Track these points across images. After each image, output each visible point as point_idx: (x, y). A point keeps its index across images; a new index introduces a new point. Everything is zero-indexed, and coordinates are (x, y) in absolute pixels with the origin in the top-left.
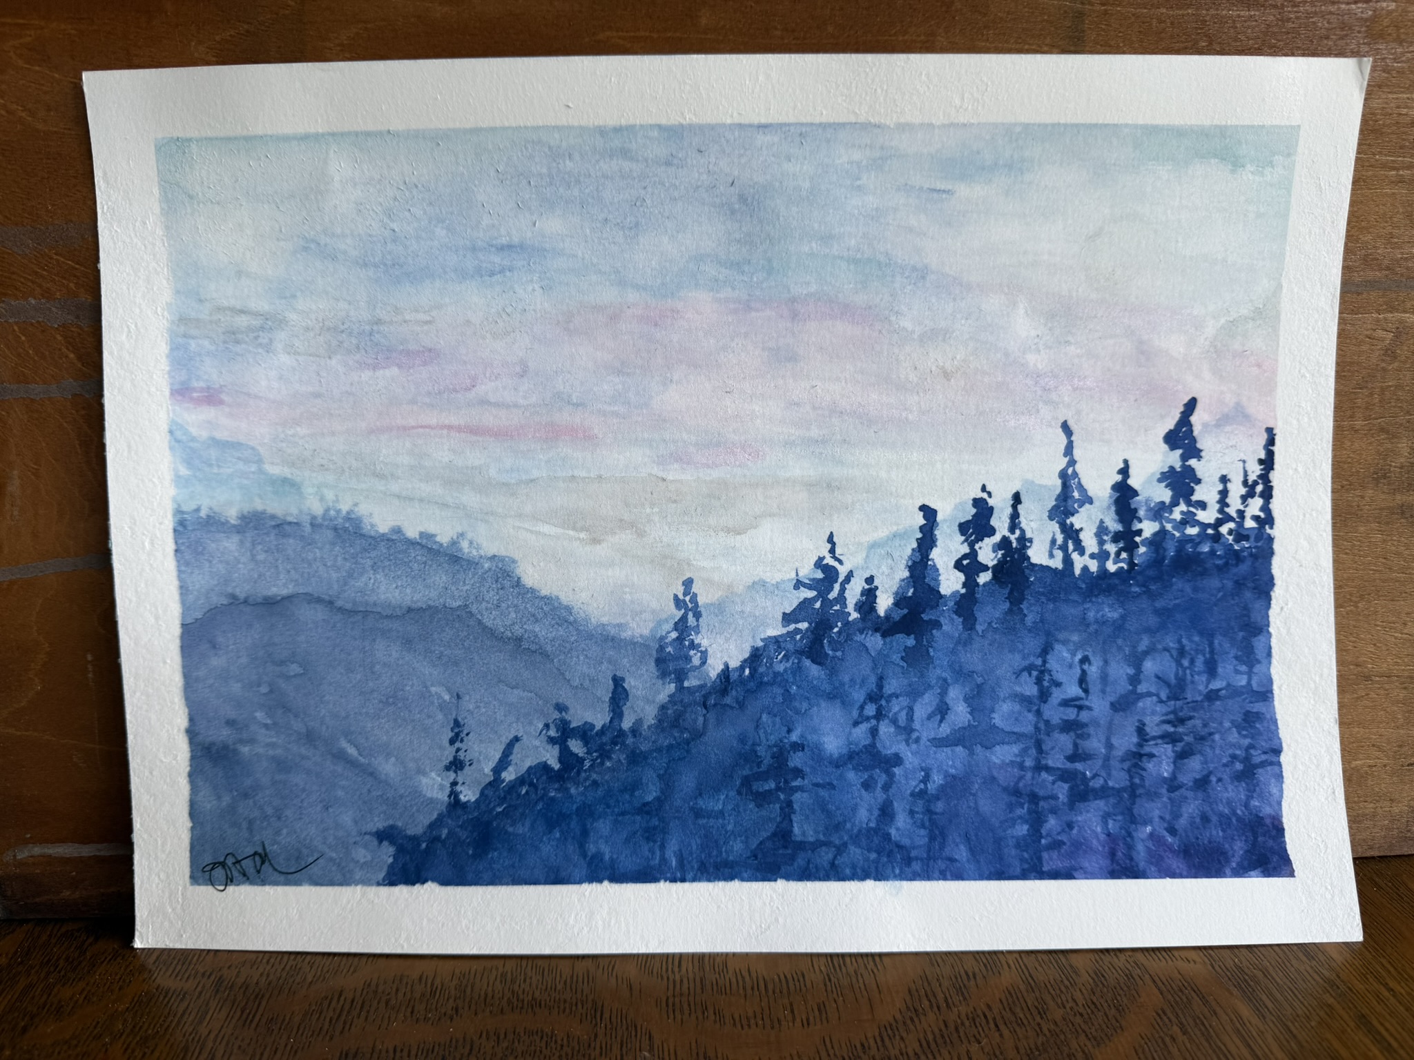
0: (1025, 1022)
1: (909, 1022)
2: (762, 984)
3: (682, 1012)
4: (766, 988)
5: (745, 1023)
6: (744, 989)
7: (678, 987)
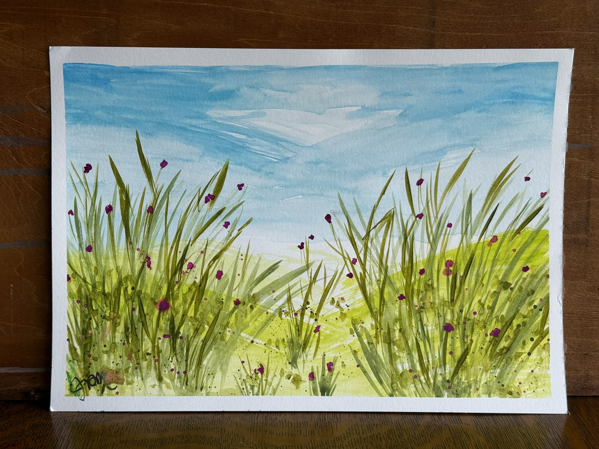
0: (392, 439)
1: (346, 437)
2: (290, 424)
3: (257, 432)
4: (291, 426)
5: (281, 435)
6: (283, 426)
7: (256, 424)
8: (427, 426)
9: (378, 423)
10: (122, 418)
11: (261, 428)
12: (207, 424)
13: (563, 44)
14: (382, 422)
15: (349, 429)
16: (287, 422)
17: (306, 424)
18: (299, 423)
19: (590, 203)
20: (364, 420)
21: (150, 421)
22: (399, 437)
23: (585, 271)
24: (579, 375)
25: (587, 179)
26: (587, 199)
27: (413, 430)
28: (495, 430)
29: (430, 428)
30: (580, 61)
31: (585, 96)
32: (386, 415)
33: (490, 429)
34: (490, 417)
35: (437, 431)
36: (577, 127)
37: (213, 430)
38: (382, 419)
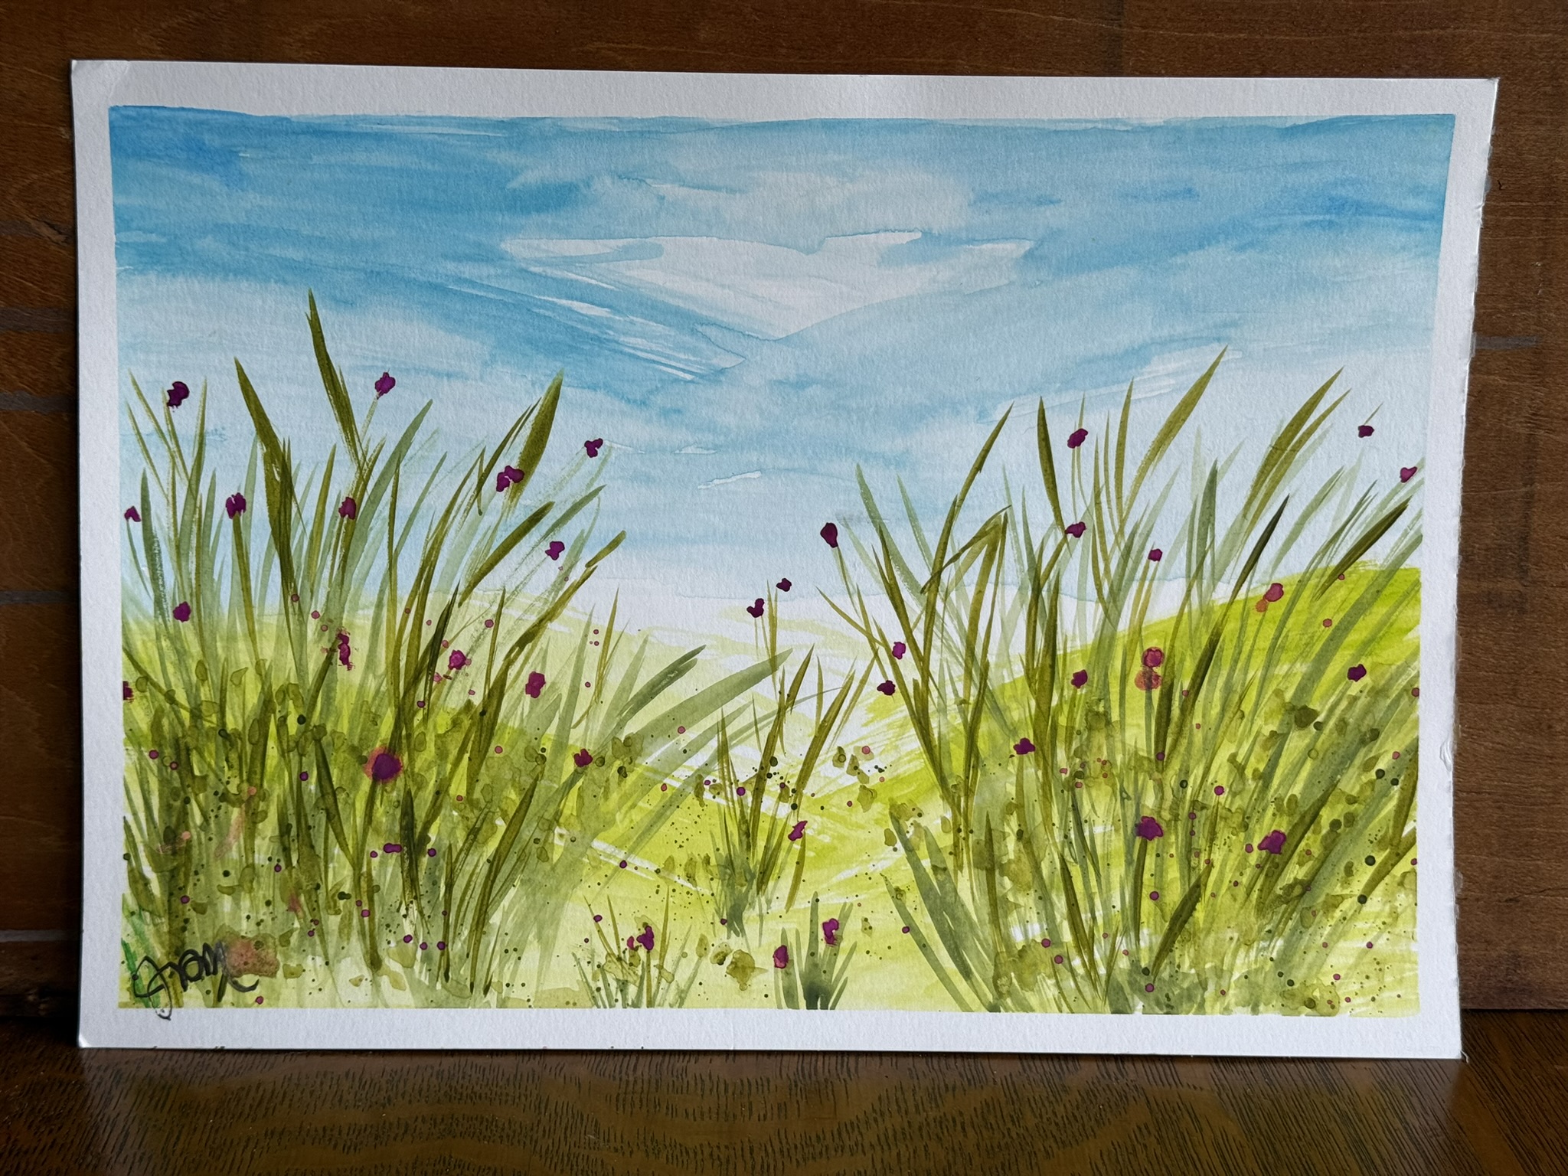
0: (995, 1127)
2: (722, 1087)
3: (633, 1106)
4: (726, 1090)
5: (698, 1115)
6: (703, 1090)
7: (631, 1086)
8: (1087, 1093)
9: (958, 1084)
10: (272, 1067)
11: (644, 1096)
12: (501, 1083)
13: (1470, 65)
14: (969, 1081)
15: (880, 1098)
16: (715, 1079)
17: (766, 1084)
18: (745, 1081)
19: (1532, 496)
20: (920, 1074)
21: (347, 1075)
22: (1013, 1121)
23: (1515, 677)
24: (1494, 954)
25: (1527, 431)
26: (1525, 485)
27: (1051, 1102)
28: (1267, 1103)
29: (1095, 1095)
30: (1513, 114)
31: (1525, 208)
32: (979, 1061)
33: (1255, 1100)
34: (1255, 1067)
35: (1114, 1107)
36: (1502, 292)
37: (517, 1100)
38: (968, 1072)
